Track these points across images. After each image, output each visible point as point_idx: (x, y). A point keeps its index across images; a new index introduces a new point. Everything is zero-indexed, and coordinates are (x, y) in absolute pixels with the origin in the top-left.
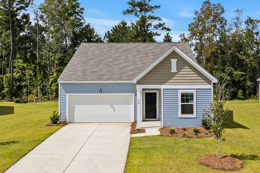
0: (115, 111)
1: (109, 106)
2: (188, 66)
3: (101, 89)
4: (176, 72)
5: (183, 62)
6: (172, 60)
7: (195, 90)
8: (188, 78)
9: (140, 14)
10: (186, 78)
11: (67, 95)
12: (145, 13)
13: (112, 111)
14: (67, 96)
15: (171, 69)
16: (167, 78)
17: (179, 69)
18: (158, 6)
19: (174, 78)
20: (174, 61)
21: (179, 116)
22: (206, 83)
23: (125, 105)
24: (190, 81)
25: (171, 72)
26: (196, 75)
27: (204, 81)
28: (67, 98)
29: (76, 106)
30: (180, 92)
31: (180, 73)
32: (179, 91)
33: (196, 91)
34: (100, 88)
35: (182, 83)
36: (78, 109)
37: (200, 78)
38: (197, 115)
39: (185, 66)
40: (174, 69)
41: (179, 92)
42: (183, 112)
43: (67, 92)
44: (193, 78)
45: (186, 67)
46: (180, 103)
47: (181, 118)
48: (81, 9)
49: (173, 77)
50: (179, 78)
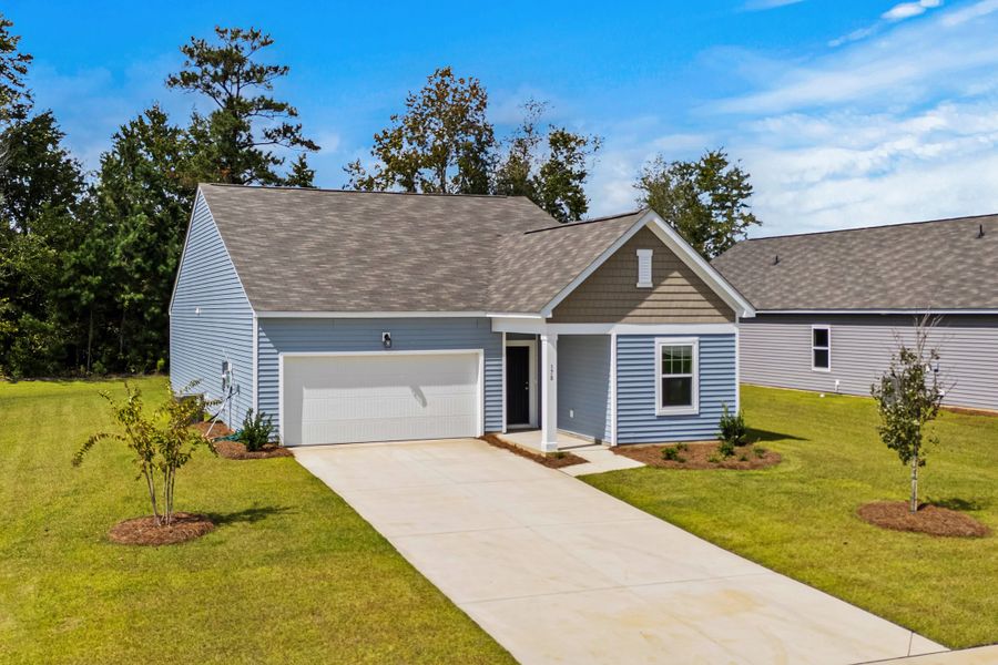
0: (424, 404)
1: (407, 390)
2: (678, 270)
3: (386, 336)
4: (651, 285)
5: (666, 258)
6: (640, 252)
7: (696, 338)
8: (679, 304)
9: (223, 90)
10: (674, 304)
11: (281, 356)
12: (239, 88)
13: (417, 403)
14: (281, 361)
15: (637, 277)
16: (627, 304)
17: (658, 278)
18: (281, 68)
19: (645, 304)
20: (645, 257)
21: (657, 413)
22: (722, 319)
23: (453, 387)
24: (685, 312)
25: (638, 285)
26: (699, 297)
27: (716, 312)
28: (281, 367)
29: (306, 392)
30: (659, 344)
31: (660, 289)
32: (657, 340)
33: (700, 342)
34: (384, 334)
35: (664, 318)
36: (312, 399)
37: (708, 304)
38: (700, 408)
39: (673, 270)
40: (645, 279)
41: (656, 345)
42: (667, 402)
43: (280, 349)
44: (690, 304)
45: (676, 274)
46: (659, 376)
47: (661, 418)
48: (22, 58)
49: (643, 300)
50: (656, 304)
